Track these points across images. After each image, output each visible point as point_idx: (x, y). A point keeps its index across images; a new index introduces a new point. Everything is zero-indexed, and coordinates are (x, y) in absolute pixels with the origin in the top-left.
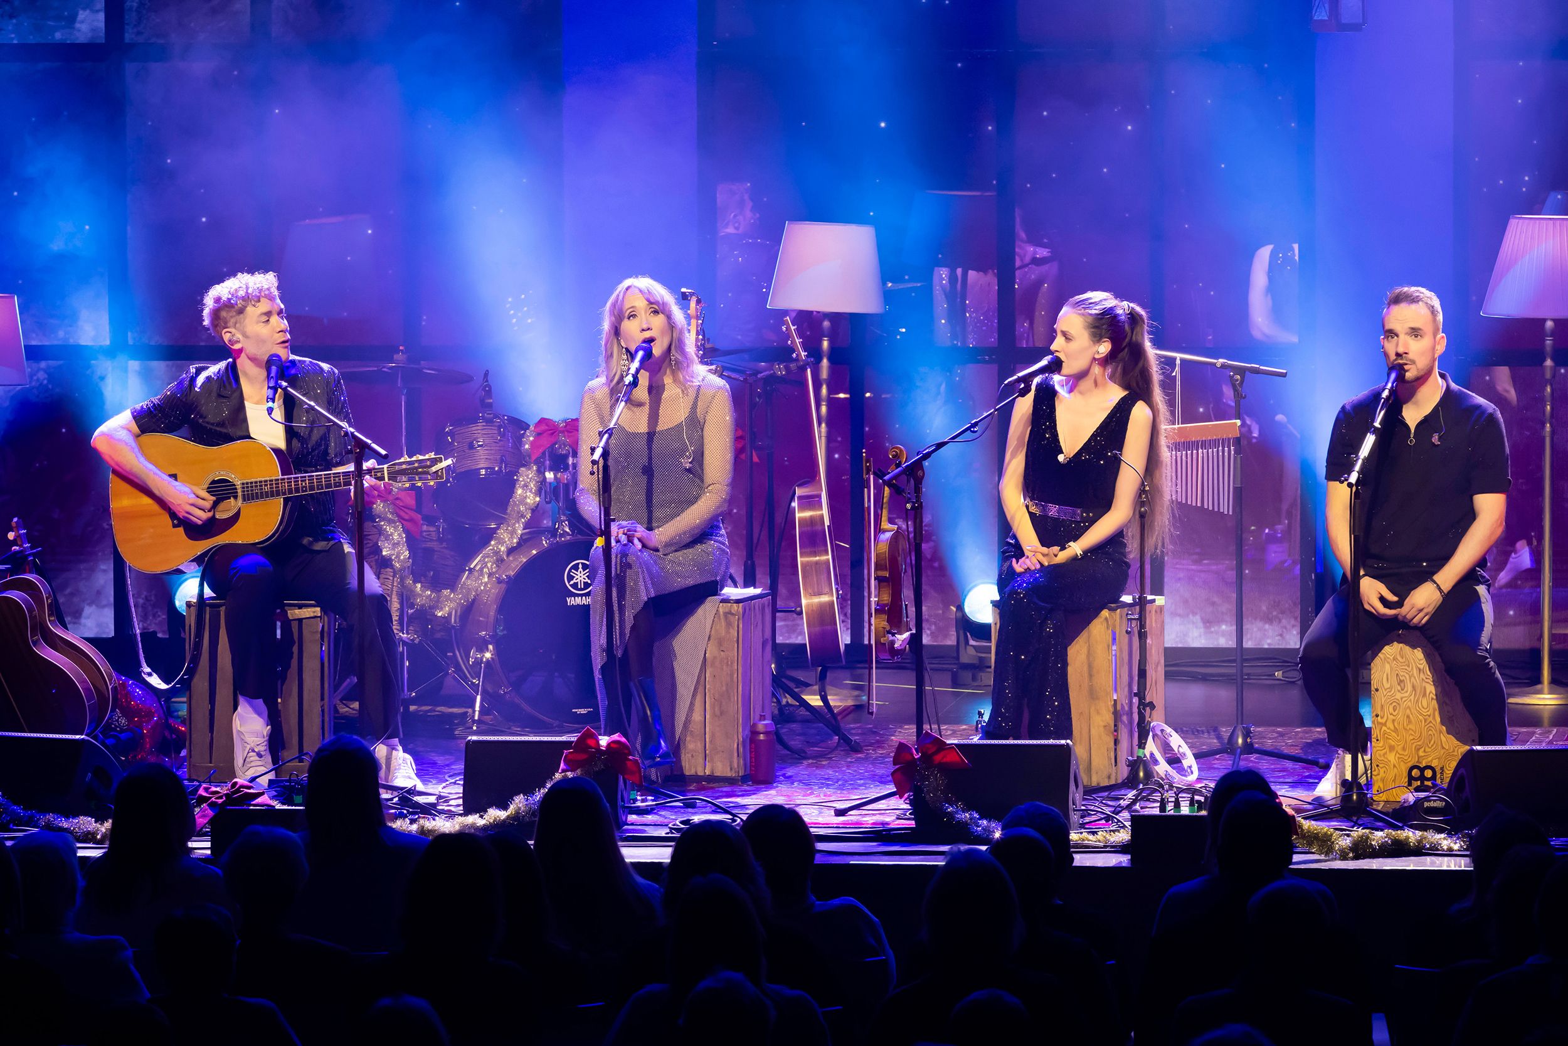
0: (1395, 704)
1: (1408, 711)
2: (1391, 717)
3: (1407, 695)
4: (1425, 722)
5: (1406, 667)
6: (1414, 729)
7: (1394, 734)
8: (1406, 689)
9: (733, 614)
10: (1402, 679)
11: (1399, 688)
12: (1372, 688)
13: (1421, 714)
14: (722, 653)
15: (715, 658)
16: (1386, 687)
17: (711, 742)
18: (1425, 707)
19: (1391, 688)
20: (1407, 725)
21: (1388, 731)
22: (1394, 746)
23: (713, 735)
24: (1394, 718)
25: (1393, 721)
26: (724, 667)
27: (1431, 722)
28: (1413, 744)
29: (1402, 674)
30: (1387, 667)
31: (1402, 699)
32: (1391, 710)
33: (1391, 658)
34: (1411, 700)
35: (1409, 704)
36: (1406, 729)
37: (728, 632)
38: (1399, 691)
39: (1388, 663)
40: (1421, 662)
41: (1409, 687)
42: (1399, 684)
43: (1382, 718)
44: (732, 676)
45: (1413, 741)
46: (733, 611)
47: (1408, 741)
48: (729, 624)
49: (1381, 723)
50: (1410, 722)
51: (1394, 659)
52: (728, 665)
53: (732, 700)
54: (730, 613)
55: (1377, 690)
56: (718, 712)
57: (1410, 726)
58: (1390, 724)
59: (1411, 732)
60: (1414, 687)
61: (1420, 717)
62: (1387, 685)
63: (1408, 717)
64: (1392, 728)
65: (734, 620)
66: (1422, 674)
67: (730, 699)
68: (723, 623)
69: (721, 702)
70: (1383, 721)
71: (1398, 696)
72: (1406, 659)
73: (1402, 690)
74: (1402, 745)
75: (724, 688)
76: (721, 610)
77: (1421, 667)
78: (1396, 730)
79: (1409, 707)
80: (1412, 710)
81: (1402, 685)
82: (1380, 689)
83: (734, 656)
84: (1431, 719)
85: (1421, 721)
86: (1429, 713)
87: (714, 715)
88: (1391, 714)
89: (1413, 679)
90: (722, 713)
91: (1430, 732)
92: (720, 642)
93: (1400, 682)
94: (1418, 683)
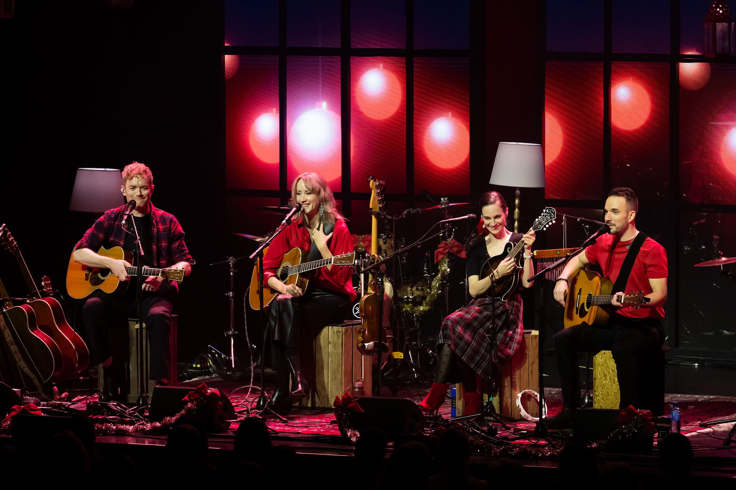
0: (602, 386)
1: (608, 389)
2: (601, 392)
3: (607, 382)
4: (615, 395)
5: (608, 369)
6: (610, 399)
7: (602, 400)
8: (607, 380)
9: (339, 332)
10: (605, 374)
11: (604, 378)
12: (594, 378)
13: (613, 392)
14: (335, 350)
15: (333, 352)
16: (599, 378)
17: (331, 392)
18: (615, 388)
19: (601, 378)
20: (607, 396)
21: (600, 399)
22: (602, 406)
23: (331, 389)
24: (602, 393)
25: (602, 394)
26: (336, 357)
27: (617, 395)
28: (610, 405)
29: (606, 372)
30: (600, 368)
31: (605, 384)
32: (601, 388)
33: (601, 364)
34: (609, 385)
35: (608, 386)
36: (607, 398)
37: (338, 341)
38: (604, 380)
39: (600, 366)
40: (614, 367)
41: (609, 379)
42: (604, 377)
43: (597, 392)
44: (339, 362)
45: (609, 404)
46: (340, 331)
47: (608, 404)
48: (338, 337)
49: (597, 395)
50: (608, 395)
51: (603, 365)
52: (337, 356)
53: (339, 372)
54: (338, 331)
55: (595, 379)
56: (334, 378)
57: (609, 397)
58: (600, 396)
59: (609, 400)
60: (610, 378)
61: (613, 393)
62: (599, 377)
63: (608, 393)
64: (601, 397)
65: (340, 335)
66: (613, 372)
67: (338, 372)
68: (336, 336)
69: (335, 373)
70: (598, 394)
71: (604, 382)
72: (607, 365)
73: (606, 379)
74: (605, 406)
75: (336, 367)
76: (335, 330)
77: (613, 369)
78: (603, 399)
79: (608, 388)
80: (610, 390)
81: (606, 377)
82: (596, 378)
83: (340, 352)
84: (617, 394)
85: (613, 395)
86: (616, 391)
87: (332, 379)
88: (601, 391)
89: (610, 375)
90: (335, 378)
91: (617, 401)
92: (335, 345)
93: (605, 376)
94: (612, 376)
